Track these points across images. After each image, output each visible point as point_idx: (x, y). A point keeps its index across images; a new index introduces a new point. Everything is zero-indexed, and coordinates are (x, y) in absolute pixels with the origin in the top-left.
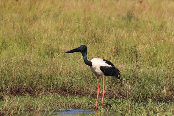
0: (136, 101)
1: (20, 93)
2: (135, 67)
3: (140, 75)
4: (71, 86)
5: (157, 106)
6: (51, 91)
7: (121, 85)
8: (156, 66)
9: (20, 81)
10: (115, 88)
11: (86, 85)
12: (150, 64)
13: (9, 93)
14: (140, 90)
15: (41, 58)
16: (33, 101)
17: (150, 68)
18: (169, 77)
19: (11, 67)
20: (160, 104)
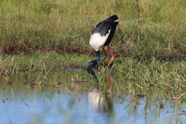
0: (139, 60)
1: (15, 52)
2: (137, 23)
3: (142, 31)
4: (69, 44)
5: (161, 65)
6: (48, 49)
7: (122, 43)
8: (160, 22)
9: (14, 39)
10: (116, 46)
11: (85, 43)
12: (153, 20)
13: (2, 51)
14: (143, 48)
15: (37, 14)
16: (28, 60)
17: (153, 24)
18: (174, 34)
19: (5, 23)
20: (165, 63)
